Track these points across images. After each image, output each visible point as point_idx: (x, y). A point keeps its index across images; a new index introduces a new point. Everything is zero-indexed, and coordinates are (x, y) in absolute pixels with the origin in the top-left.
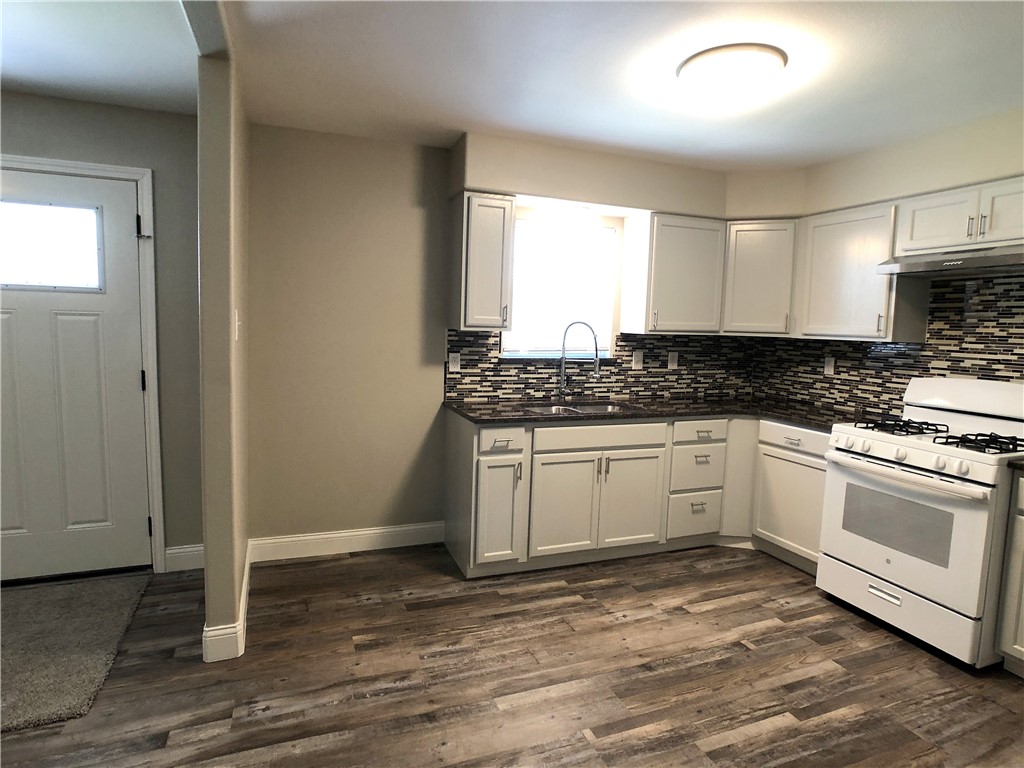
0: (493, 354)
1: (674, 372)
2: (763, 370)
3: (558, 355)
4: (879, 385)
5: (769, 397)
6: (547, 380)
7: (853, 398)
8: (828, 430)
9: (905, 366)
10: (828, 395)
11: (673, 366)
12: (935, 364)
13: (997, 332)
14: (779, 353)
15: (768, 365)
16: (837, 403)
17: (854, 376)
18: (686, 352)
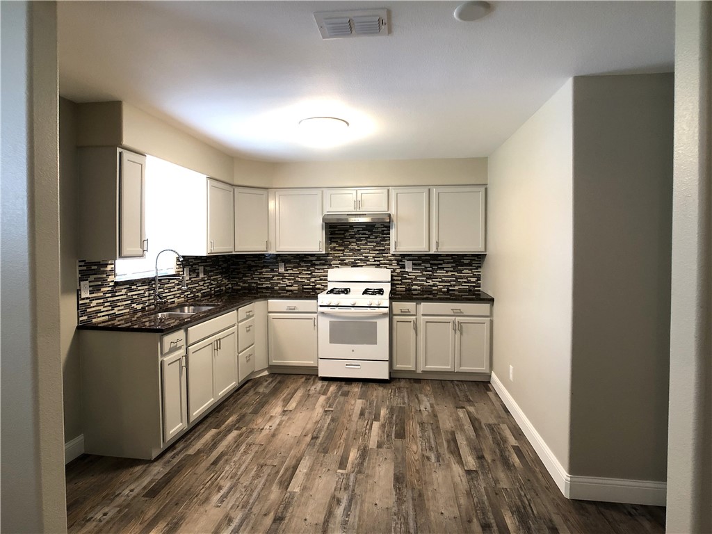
0: (111, 278)
1: (202, 280)
2: (238, 273)
3: (151, 275)
4: (309, 274)
5: (244, 288)
6: (142, 295)
7: (296, 282)
8: (316, 298)
9: (321, 264)
10: (282, 282)
11: (201, 276)
12: (334, 262)
13: (356, 247)
14: (249, 262)
15: (241, 270)
16: (288, 286)
17: (296, 271)
18: (206, 266)
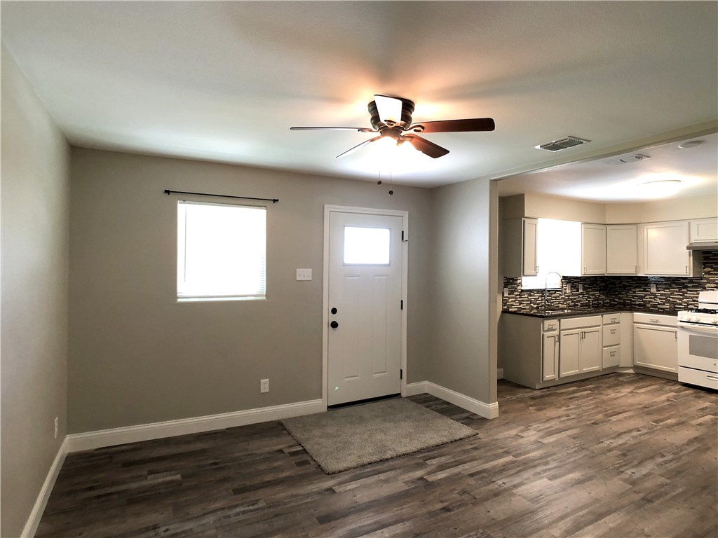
0: (519, 288)
1: (582, 294)
2: (615, 291)
3: (543, 288)
4: (681, 295)
5: (619, 303)
6: (537, 299)
7: (668, 301)
8: (676, 315)
9: (693, 287)
10: (653, 301)
11: (581, 291)
12: (708, 285)
14: (623, 283)
15: (617, 289)
16: (659, 304)
17: (667, 292)
18: (585, 284)
